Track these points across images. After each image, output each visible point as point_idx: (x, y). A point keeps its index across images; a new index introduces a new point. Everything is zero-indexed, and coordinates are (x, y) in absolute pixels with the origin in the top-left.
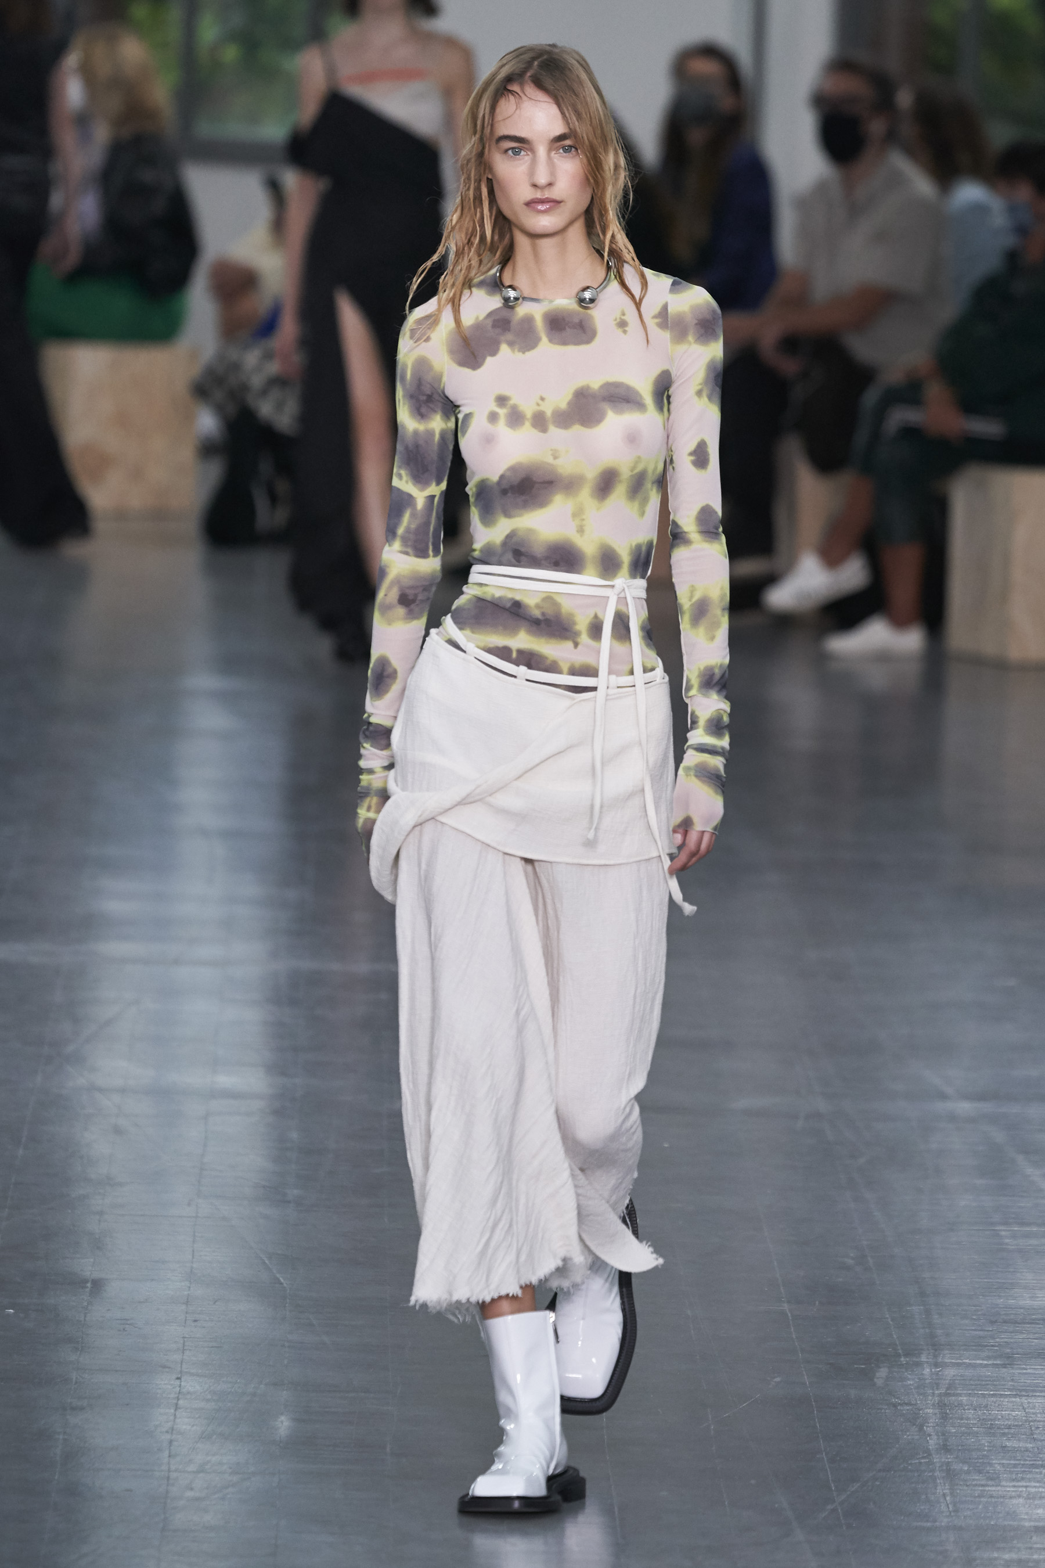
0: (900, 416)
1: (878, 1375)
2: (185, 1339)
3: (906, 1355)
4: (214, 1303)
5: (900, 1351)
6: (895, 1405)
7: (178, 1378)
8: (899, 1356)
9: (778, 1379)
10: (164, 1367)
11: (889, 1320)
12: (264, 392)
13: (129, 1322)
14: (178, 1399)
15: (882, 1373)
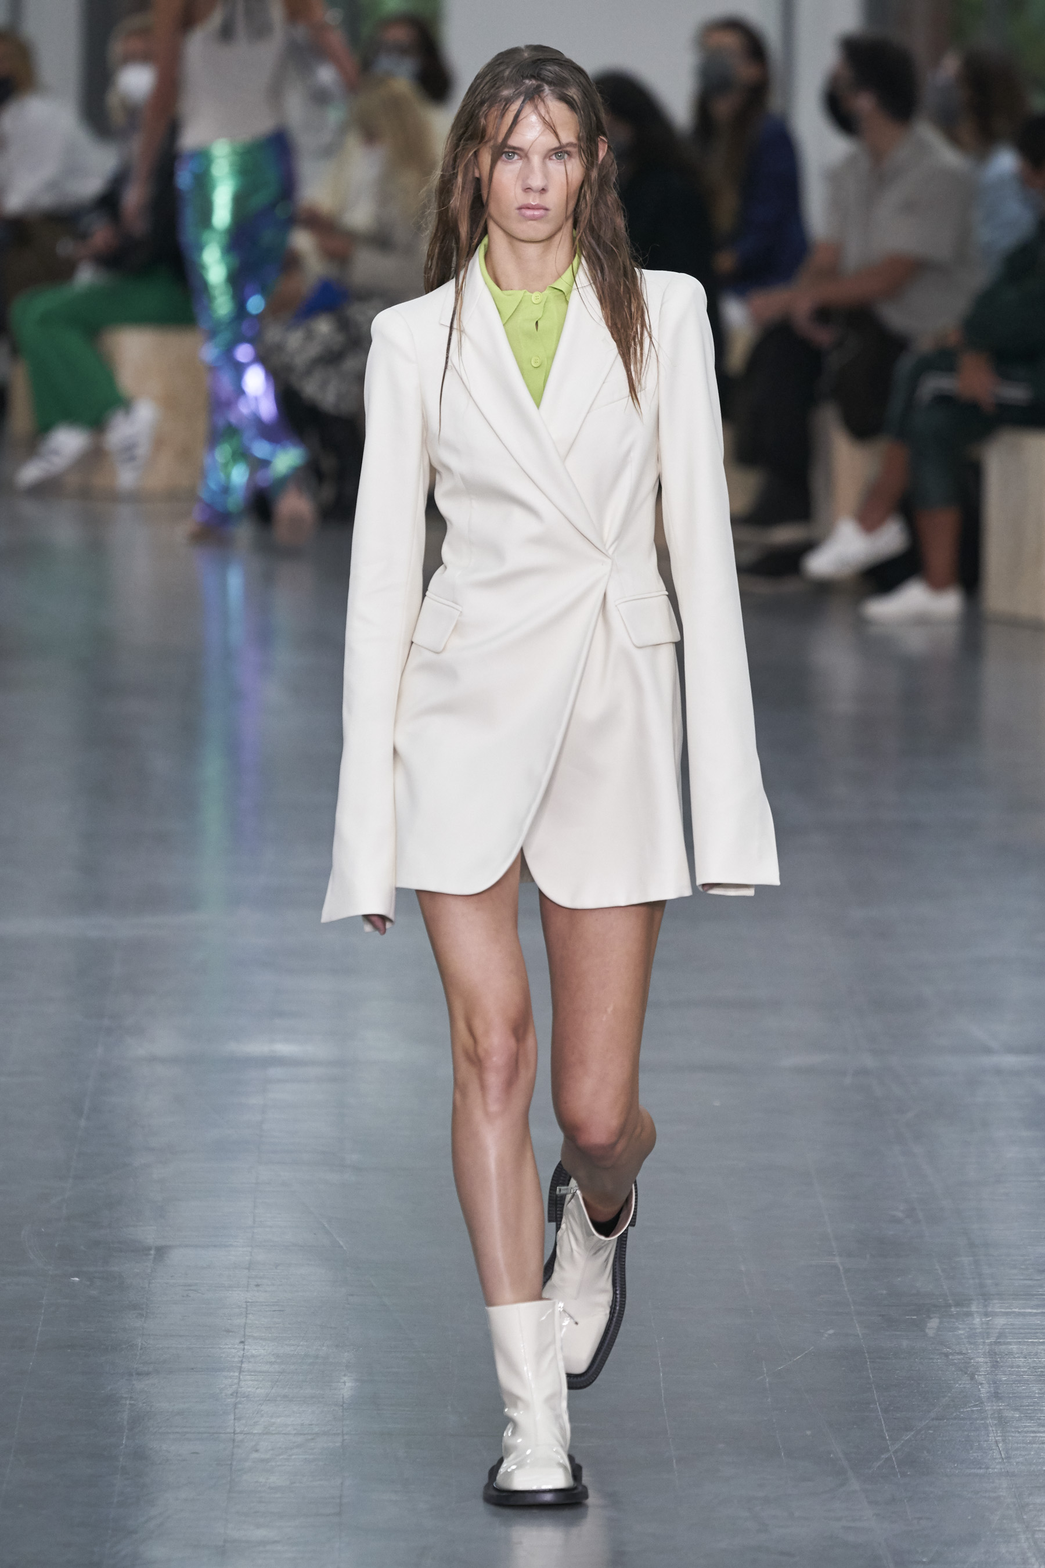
0: (934, 384)
1: (929, 1325)
2: (248, 1304)
3: (957, 1305)
4: (276, 1268)
5: (950, 1301)
6: (947, 1355)
7: (242, 1342)
8: (950, 1306)
9: (831, 1332)
10: (228, 1331)
11: (940, 1271)
12: (309, 371)
13: (192, 1288)
14: (242, 1362)
15: (933, 1323)
